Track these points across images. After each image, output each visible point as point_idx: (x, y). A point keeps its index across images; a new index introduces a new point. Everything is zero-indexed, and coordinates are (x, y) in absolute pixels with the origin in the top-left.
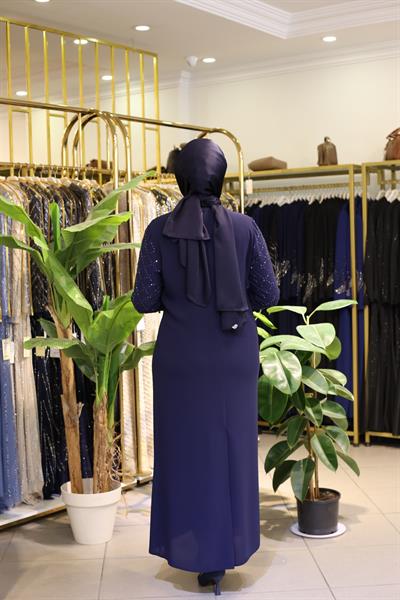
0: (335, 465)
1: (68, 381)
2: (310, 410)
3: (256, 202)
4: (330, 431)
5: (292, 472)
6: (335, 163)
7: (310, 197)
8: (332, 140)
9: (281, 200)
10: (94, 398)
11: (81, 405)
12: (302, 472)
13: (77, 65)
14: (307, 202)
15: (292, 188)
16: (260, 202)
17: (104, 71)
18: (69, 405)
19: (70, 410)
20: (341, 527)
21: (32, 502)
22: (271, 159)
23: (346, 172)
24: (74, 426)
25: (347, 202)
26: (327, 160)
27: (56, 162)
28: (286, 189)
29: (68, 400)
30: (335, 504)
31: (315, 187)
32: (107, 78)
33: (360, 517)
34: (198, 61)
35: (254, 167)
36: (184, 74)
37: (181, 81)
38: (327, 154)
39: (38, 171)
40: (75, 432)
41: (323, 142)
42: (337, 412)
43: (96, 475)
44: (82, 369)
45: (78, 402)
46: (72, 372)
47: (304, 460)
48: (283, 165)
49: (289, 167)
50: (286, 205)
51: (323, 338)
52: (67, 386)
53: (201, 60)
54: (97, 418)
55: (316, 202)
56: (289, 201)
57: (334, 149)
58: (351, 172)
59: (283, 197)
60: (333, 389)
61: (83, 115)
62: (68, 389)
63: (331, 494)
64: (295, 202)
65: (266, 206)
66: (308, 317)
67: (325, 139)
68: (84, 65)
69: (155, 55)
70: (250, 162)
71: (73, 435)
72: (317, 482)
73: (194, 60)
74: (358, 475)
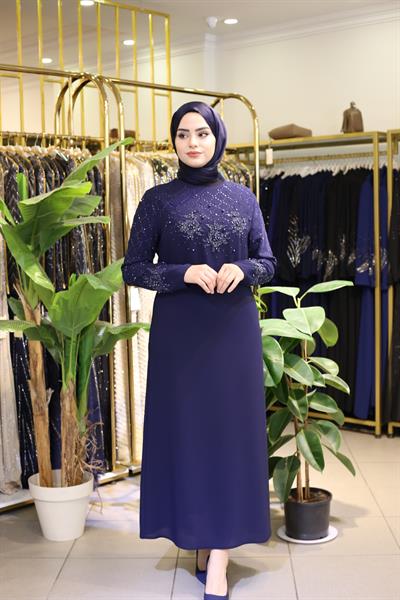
0: (321, 464)
1: (35, 366)
2: (295, 403)
3: (278, 173)
4: (321, 426)
5: (275, 471)
6: (361, 130)
7: (335, 168)
8: (357, 106)
9: (305, 171)
10: (61, 384)
11: (51, 391)
12: (286, 471)
13: (95, 30)
14: (331, 172)
15: (316, 158)
16: (283, 173)
17: (127, 35)
18: (36, 391)
19: (38, 397)
20: (332, 531)
21: (8, 491)
22: (292, 126)
23: (370, 141)
24: (43, 414)
25: (370, 172)
26: (351, 128)
27: (49, 131)
28: (310, 159)
29: (35, 386)
30: (325, 507)
31: (339, 157)
32: (129, 43)
33: (359, 521)
34: (218, 23)
35: (275, 135)
36: (209, 37)
37: (206, 45)
38: (352, 121)
39: (31, 141)
40: (44, 420)
41: (349, 107)
42: (327, 405)
43: (63, 466)
44: (53, 352)
45: (47, 388)
46: (40, 356)
47: (290, 458)
48: (308, 133)
49: (314, 135)
50: (310, 175)
51: (310, 324)
52: (35, 370)
53: (223, 21)
54: (64, 406)
55: (341, 172)
56: (313, 172)
57: (359, 116)
58: (376, 140)
59: (307, 168)
60: (321, 379)
61: (74, 79)
62: (35, 374)
63: (323, 495)
64: (318, 173)
65: (288, 177)
66: (299, 300)
67: (352, 104)
68: (102, 29)
69: (167, 16)
70: (269, 130)
71: (41, 423)
72: (307, 481)
73: (213, 21)
74: (354, 474)
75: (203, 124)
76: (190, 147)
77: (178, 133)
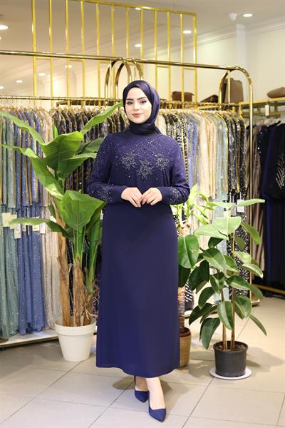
0: (232, 325)
1: (61, 248)
2: (217, 282)
11: (71, 265)
12: (211, 328)
20: (248, 371)
24: (64, 279)
30: (243, 354)
32: (187, 32)
34: (237, 17)
35: (271, 95)
40: (65, 283)
45: (68, 264)
47: (215, 319)
51: (229, 228)
53: (242, 15)
61: (115, 62)
69: (194, 15)
70: (268, 91)
71: (63, 285)
72: (233, 336)
73: (234, 16)
74: (266, 334)
75: (143, 95)
76: (134, 110)
77: (127, 101)
